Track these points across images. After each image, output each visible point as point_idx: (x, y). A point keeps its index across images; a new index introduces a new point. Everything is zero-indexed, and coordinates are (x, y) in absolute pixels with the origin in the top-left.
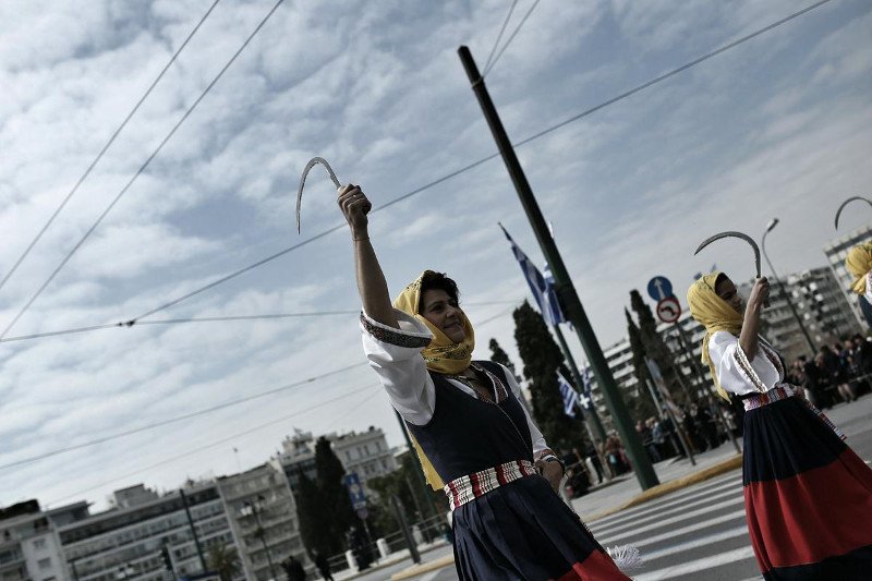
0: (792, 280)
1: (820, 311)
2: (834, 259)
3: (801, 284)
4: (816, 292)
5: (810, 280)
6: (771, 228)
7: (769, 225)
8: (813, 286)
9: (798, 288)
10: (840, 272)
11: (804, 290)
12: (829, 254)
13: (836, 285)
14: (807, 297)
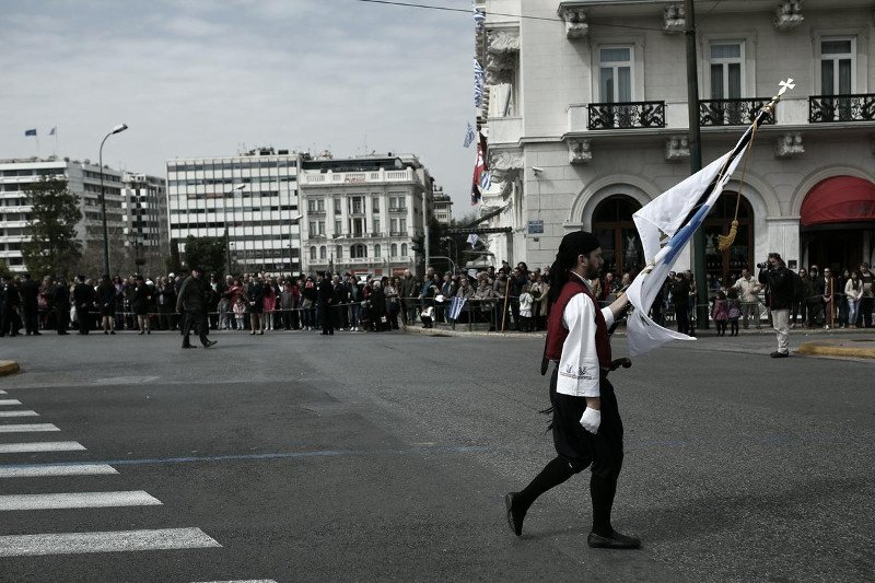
0: (127, 178)
1: (139, 218)
2: (173, 176)
3: (133, 185)
4: (143, 199)
5: (143, 185)
6: (117, 132)
7: (116, 128)
8: (143, 192)
9: (128, 187)
10: (173, 190)
11: (134, 192)
12: (170, 169)
13: (163, 200)
14: (133, 199)
